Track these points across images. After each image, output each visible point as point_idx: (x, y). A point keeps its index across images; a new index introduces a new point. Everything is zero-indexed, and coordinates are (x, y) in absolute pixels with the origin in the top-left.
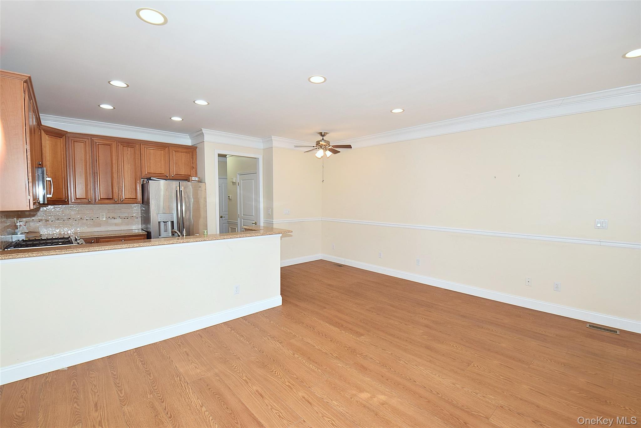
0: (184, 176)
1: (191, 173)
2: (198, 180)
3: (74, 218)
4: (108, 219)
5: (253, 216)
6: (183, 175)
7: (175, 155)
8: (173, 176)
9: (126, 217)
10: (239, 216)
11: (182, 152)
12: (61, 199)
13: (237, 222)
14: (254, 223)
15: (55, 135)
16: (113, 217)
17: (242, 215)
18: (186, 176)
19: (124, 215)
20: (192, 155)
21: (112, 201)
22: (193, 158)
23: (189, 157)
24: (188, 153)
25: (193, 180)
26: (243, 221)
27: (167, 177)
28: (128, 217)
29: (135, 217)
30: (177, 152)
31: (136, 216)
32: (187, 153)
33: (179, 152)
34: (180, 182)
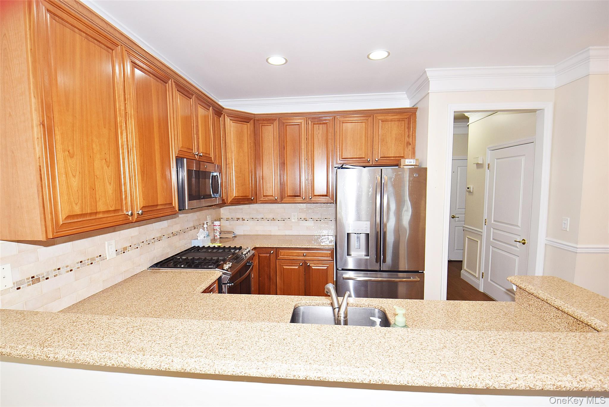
0: (394, 158)
1: (406, 152)
2: (414, 164)
3: (266, 218)
4: (299, 220)
5: (518, 226)
6: (391, 157)
7: (382, 127)
8: (377, 160)
9: (319, 218)
10: (485, 222)
11: (393, 120)
12: (248, 198)
13: (482, 232)
14: (519, 242)
15: (240, 119)
16: (304, 219)
17: (492, 222)
18: (397, 158)
19: (316, 217)
20: (409, 124)
21: (298, 199)
22: (409, 128)
23: (403, 127)
24: (402, 121)
25: (406, 163)
26: (493, 232)
27: (369, 162)
28: (321, 218)
29: (329, 220)
30: (385, 121)
31: (330, 218)
32: (399, 121)
33: (389, 121)
34: (382, 170)
